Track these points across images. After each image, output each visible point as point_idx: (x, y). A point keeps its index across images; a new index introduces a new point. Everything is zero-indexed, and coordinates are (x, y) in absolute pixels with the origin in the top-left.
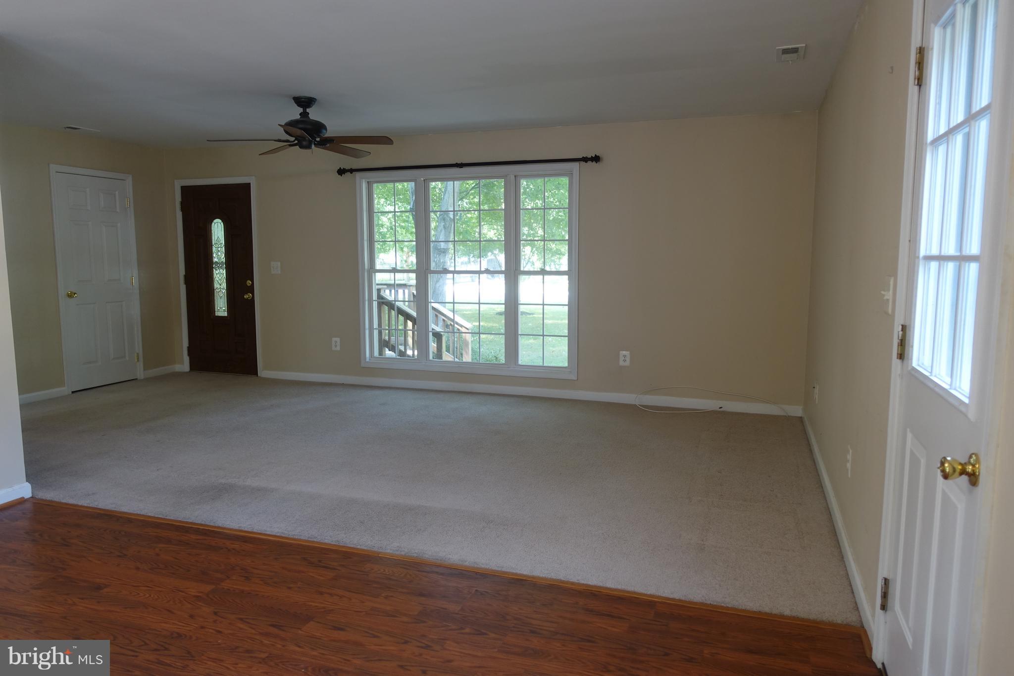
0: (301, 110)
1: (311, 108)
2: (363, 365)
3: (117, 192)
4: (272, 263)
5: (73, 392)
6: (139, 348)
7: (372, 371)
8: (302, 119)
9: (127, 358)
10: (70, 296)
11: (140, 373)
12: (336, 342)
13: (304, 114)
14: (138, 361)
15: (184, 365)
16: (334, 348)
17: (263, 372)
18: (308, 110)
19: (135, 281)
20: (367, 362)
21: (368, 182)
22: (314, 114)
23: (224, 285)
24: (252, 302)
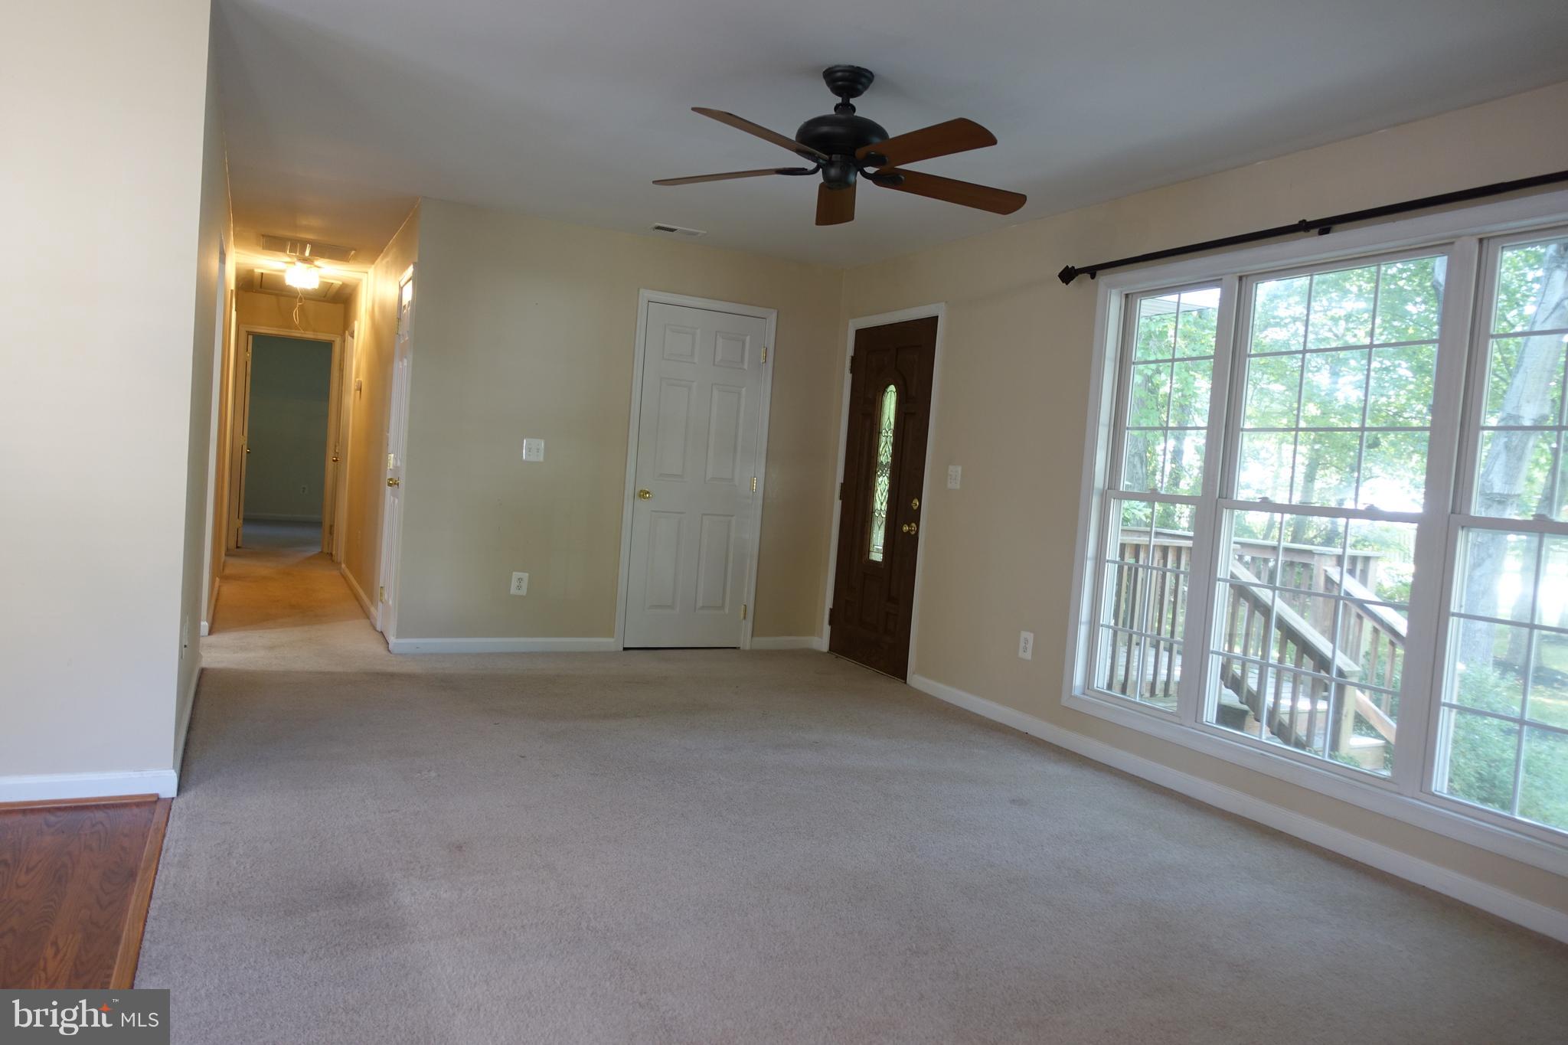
0: (839, 100)
1: (859, 98)
2: (1065, 702)
3: (748, 339)
4: (951, 468)
5: (625, 649)
6: (749, 597)
7: (1080, 719)
8: (840, 116)
9: (727, 611)
10: (643, 494)
11: (746, 642)
12: (1026, 641)
13: (845, 107)
14: (745, 618)
15: (821, 641)
16: (1021, 654)
17: (916, 679)
18: (852, 101)
19: (757, 484)
20: (1076, 697)
21: (1127, 296)
22: (865, 107)
23: (884, 507)
24: (914, 539)
